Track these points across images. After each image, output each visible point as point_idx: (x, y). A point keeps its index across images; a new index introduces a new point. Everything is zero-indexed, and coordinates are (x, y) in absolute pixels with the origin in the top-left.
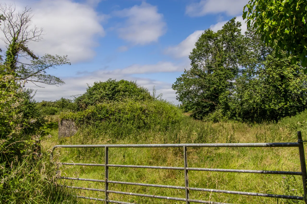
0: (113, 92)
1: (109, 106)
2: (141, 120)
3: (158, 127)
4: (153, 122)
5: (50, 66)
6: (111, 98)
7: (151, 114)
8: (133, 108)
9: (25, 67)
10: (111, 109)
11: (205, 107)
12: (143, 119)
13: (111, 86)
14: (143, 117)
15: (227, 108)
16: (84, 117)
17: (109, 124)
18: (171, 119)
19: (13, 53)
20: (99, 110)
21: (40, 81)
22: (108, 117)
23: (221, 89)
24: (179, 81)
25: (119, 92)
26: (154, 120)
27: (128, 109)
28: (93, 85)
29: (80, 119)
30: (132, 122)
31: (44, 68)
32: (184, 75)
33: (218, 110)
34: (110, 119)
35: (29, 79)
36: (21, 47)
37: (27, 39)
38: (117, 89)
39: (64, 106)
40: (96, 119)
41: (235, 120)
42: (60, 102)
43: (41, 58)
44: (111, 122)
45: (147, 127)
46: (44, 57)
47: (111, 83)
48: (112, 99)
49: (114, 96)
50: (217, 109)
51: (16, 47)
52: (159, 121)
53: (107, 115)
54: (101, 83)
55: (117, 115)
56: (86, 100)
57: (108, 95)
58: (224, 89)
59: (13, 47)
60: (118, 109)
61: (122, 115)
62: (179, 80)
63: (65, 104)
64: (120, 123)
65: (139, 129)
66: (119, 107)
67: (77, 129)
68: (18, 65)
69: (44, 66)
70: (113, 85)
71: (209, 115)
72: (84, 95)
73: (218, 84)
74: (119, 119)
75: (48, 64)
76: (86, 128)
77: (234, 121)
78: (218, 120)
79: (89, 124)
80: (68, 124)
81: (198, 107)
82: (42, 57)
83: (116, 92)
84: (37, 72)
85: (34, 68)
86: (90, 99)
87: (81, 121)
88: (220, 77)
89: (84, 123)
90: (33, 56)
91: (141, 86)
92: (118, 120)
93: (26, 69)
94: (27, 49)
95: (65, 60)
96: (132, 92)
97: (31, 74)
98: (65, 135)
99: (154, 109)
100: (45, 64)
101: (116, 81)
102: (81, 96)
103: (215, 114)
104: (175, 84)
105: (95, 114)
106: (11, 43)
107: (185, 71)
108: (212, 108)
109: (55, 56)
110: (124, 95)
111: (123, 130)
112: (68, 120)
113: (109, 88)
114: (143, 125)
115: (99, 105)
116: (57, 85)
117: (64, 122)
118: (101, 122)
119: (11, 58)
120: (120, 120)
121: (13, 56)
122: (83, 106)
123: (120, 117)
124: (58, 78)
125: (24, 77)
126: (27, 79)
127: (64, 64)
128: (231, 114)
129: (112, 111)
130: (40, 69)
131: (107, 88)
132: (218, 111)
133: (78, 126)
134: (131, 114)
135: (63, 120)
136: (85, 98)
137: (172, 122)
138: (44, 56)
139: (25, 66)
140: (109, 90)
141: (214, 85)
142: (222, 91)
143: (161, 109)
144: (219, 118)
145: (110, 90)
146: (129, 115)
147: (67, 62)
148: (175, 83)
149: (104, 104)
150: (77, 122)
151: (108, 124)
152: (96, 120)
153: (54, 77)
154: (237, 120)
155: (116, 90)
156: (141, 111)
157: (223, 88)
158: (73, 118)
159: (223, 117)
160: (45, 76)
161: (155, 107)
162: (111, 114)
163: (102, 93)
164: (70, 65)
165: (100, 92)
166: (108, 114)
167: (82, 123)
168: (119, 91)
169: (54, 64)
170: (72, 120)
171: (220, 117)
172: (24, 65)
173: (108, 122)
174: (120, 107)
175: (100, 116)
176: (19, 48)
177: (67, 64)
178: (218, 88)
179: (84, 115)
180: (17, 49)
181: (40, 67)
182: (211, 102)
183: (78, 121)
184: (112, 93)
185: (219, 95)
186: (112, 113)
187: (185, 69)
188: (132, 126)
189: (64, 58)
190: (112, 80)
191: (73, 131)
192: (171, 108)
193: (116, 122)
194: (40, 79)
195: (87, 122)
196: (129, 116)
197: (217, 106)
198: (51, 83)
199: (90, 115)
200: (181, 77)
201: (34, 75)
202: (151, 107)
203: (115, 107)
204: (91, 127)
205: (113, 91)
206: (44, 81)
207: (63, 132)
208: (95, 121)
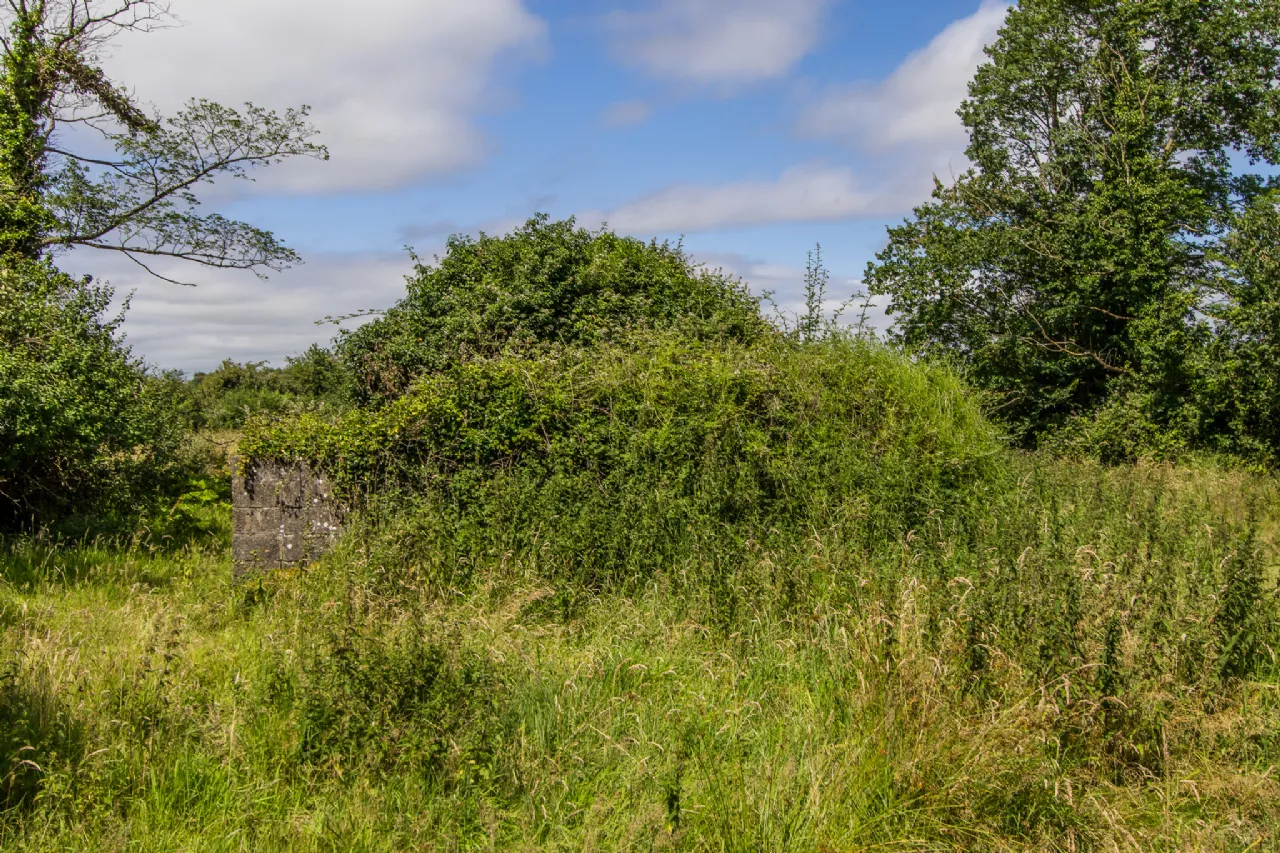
0: (558, 292)
1: (539, 376)
2: (739, 464)
3: (857, 506)
4: (822, 476)
5: (216, 166)
6: (550, 328)
7: (806, 425)
8: (687, 385)
9: (88, 176)
10: (551, 390)
11: (1053, 380)
12: (755, 454)
13: (542, 255)
14: (758, 443)
15: (1175, 384)
16: (382, 443)
17: (539, 486)
18: (939, 453)
19: (21, 103)
20: (476, 400)
21: (167, 248)
22: (532, 444)
23: (1144, 280)
24: (899, 242)
25: (596, 295)
26: (823, 460)
27: (653, 395)
28: (444, 254)
29: (362, 456)
30: (682, 476)
31: (184, 175)
32: (927, 211)
33: (1123, 394)
34: (543, 455)
35: (113, 237)
36: (68, 70)
37: (89, 21)
38: (580, 275)
39: (324, 384)
40: (459, 455)
41: (1225, 450)
42: (307, 364)
43: (171, 121)
44: (550, 473)
45: (784, 510)
46: (186, 119)
47: (543, 236)
48: (553, 336)
49: (562, 320)
50: (1116, 394)
51: (36, 67)
52: (861, 468)
53: (524, 433)
54: (486, 243)
55: (590, 430)
56: (405, 344)
57: (529, 310)
58: (1160, 278)
59: (20, 66)
60: (591, 393)
61: (614, 428)
62: (903, 236)
63: (328, 374)
64: (606, 482)
65: (732, 521)
66: (595, 379)
67: (342, 521)
68: (54, 165)
69: (186, 167)
70: (556, 252)
71: (1075, 423)
72: (393, 314)
73: (1126, 255)
74: (603, 456)
75: (208, 155)
76: (394, 511)
77: (1217, 456)
78: (1128, 450)
79: (415, 488)
80: (287, 489)
81: (1007, 380)
82: (174, 115)
83: (575, 293)
84: (153, 201)
85: (134, 181)
86: (423, 334)
87: (366, 469)
88: (1136, 213)
89: (382, 481)
90: (129, 118)
91: (711, 269)
92: (593, 464)
93: (93, 184)
94: (98, 80)
95: (298, 135)
96: (667, 292)
97: (120, 211)
98: (269, 556)
99: (826, 392)
100: (193, 158)
101: (575, 230)
102: (377, 322)
103: (1104, 415)
104: (880, 264)
105: (447, 426)
106: (11, 47)
107: (940, 187)
108: (1091, 389)
109: (243, 113)
110: (624, 309)
111: (631, 527)
112: (290, 464)
113: (535, 271)
114: (758, 492)
115: (476, 365)
116: (261, 268)
117: (265, 477)
118: (486, 477)
119: (14, 127)
120: (605, 465)
121: (23, 116)
122: (389, 377)
123: (605, 441)
124: (263, 230)
125: (83, 229)
126: (102, 237)
127: (294, 152)
128: (1202, 418)
129: (554, 408)
130: (166, 181)
131: (523, 268)
132: (1122, 404)
133: (347, 499)
134: (678, 424)
135: (257, 466)
136: (399, 334)
137: (944, 473)
138: (186, 110)
139: (87, 169)
140: (532, 282)
141: (1103, 262)
142: (1147, 290)
143: (869, 389)
144: (1130, 442)
145: (542, 278)
146: (663, 432)
147: (307, 140)
148: (880, 258)
149: (507, 362)
150: (341, 474)
151: (531, 486)
152: (460, 461)
153: (245, 227)
154: (1234, 449)
155: (574, 281)
156: (739, 401)
157: (1155, 274)
158: (319, 448)
159: (1158, 436)
160: (194, 224)
161: (829, 380)
162: (551, 426)
163: (494, 301)
164: (327, 158)
165: (483, 295)
166: (527, 423)
167: (372, 483)
168: (592, 289)
169: (237, 154)
170: (314, 463)
171: (1134, 436)
172: (83, 164)
173: (533, 474)
174: (606, 377)
175: (477, 436)
176: (53, 75)
177: (311, 153)
178: (1127, 276)
179: (384, 435)
180: (45, 81)
181: (163, 170)
182: (1081, 357)
183: (345, 469)
184: (553, 297)
185: (1131, 315)
186: (553, 418)
187: (936, 181)
188: (683, 501)
189: (288, 124)
190: (548, 222)
191: (321, 529)
192: (931, 380)
193: (585, 475)
194: (168, 238)
195: (403, 476)
196: (661, 437)
197: (1115, 374)
198: (225, 262)
199: (421, 432)
200: (914, 220)
201: (138, 213)
202: (801, 376)
203: (575, 382)
204: (427, 507)
205: (555, 286)
206: (188, 249)
207: (261, 534)
208: (453, 471)
